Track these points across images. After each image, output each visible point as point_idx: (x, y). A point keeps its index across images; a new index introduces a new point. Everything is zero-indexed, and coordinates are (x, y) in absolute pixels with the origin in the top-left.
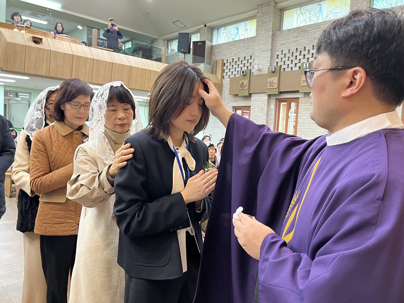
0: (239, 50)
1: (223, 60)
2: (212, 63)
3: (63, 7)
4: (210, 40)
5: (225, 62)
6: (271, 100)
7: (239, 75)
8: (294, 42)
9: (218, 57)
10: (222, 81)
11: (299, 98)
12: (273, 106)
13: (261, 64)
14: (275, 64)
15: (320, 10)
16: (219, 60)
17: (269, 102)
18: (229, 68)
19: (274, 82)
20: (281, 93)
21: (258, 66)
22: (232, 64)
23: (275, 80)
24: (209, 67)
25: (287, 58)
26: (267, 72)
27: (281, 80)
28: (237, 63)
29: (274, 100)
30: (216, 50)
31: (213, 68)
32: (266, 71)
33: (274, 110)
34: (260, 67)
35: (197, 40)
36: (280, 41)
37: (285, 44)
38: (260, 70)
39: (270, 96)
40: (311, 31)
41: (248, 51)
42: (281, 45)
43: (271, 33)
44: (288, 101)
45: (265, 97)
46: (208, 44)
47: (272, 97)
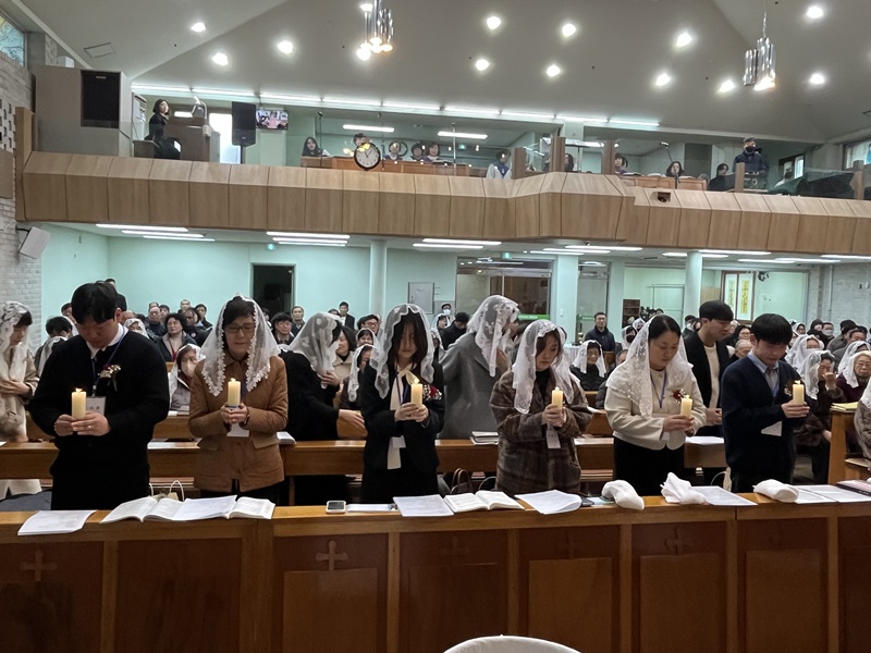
3: (661, 125)
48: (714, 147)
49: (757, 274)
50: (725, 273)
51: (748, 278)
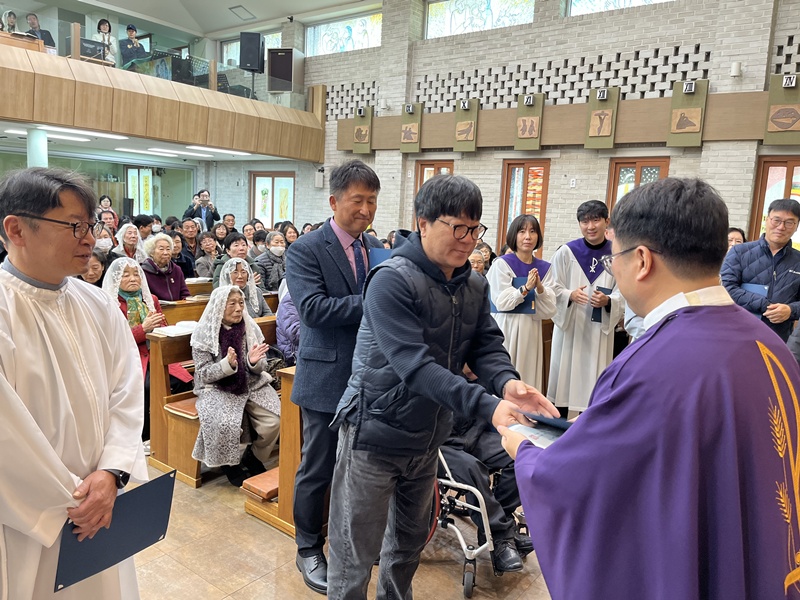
0: (353, 70)
1: (324, 87)
2: (306, 91)
4: (300, 47)
5: (329, 89)
6: (408, 163)
7: (353, 116)
8: (446, 61)
9: (315, 80)
10: (323, 126)
11: (453, 161)
12: (411, 174)
13: (391, 98)
14: (415, 99)
15: (488, 8)
16: (318, 86)
17: (404, 166)
18: (335, 101)
19: (413, 131)
20: (424, 151)
21: (386, 102)
22: (341, 94)
23: (414, 127)
24: (300, 98)
25: (434, 90)
26: (400, 113)
27: (425, 127)
28: (350, 94)
29: (414, 163)
30: (312, 68)
31: (306, 100)
32: (398, 111)
33: (413, 179)
34: (390, 103)
35: (275, 47)
36: (422, 59)
37: (430, 64)
38: (388, 109)
39: (406, 155)
40: (472, 45)
41: (368, 72)
42: (425, 65)
43: (406, 43)
44: (437, 166)
45: (397, 158)
46: (297, 55)
47: (410, 158)
48: (86, 17)
49: (155, 170)
50: (128, 167)
51: (148, 173)
